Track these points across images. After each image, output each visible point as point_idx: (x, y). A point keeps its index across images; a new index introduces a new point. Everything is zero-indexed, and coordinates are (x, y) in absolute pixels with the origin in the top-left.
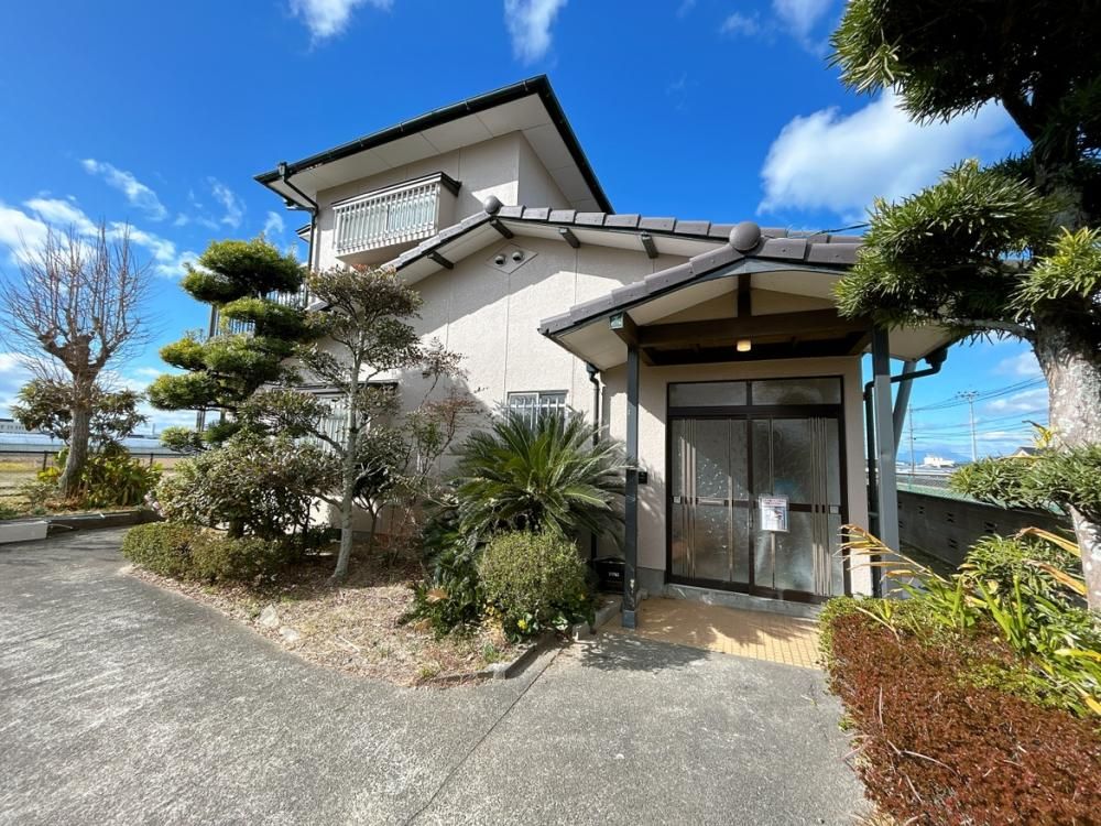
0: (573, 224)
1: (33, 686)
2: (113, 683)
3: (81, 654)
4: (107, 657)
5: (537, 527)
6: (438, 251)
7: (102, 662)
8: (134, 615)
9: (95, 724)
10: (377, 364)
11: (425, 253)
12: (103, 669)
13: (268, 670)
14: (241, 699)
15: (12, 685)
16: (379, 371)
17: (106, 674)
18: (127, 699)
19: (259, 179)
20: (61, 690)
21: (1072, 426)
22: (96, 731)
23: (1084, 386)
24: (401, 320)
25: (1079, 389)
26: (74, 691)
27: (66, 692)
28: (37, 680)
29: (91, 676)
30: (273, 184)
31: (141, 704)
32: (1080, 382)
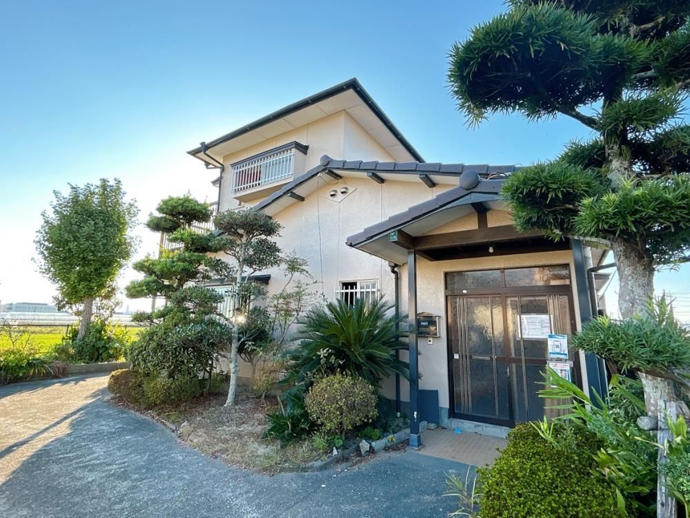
0: (375, 170)
1: (61, 458)
2: (99, 460)
3: (83, 444)
4: (97, 446)
5: (344, 373)
6: (294, 191)
7: (94, 449)
8: (112, 424)
9: (90, 479)
10: (254, 266)
11: (285, 194)
12: (94, 453)
13: (181, 458)
14: (165, 472)
15: (51, 458)
16: (255, 271)
17: (96, 455)
18: (106, 468)
19: (189, 153)
20: (74, 461)
21: (625, 306)
22: (91, 483)
23: (633, 280)
24: (269, 238)
25: (629, 283)
26: (80, 463)
27: (76, 463)
28: (62, 456)
29: (88, 455)
30: (198, 155)
31: (113, 472)
32: (630, 278)
